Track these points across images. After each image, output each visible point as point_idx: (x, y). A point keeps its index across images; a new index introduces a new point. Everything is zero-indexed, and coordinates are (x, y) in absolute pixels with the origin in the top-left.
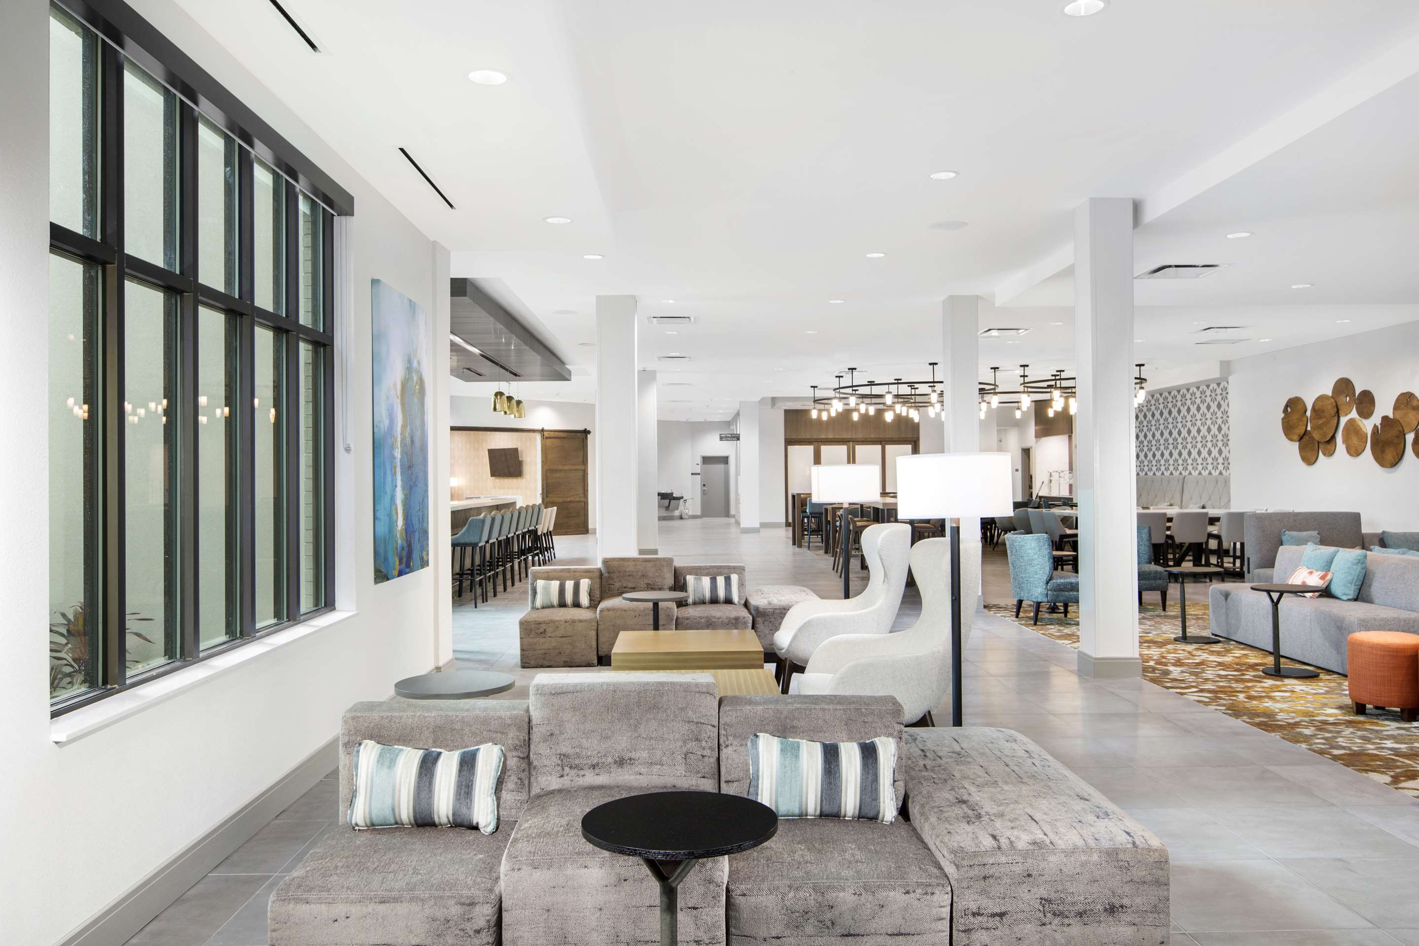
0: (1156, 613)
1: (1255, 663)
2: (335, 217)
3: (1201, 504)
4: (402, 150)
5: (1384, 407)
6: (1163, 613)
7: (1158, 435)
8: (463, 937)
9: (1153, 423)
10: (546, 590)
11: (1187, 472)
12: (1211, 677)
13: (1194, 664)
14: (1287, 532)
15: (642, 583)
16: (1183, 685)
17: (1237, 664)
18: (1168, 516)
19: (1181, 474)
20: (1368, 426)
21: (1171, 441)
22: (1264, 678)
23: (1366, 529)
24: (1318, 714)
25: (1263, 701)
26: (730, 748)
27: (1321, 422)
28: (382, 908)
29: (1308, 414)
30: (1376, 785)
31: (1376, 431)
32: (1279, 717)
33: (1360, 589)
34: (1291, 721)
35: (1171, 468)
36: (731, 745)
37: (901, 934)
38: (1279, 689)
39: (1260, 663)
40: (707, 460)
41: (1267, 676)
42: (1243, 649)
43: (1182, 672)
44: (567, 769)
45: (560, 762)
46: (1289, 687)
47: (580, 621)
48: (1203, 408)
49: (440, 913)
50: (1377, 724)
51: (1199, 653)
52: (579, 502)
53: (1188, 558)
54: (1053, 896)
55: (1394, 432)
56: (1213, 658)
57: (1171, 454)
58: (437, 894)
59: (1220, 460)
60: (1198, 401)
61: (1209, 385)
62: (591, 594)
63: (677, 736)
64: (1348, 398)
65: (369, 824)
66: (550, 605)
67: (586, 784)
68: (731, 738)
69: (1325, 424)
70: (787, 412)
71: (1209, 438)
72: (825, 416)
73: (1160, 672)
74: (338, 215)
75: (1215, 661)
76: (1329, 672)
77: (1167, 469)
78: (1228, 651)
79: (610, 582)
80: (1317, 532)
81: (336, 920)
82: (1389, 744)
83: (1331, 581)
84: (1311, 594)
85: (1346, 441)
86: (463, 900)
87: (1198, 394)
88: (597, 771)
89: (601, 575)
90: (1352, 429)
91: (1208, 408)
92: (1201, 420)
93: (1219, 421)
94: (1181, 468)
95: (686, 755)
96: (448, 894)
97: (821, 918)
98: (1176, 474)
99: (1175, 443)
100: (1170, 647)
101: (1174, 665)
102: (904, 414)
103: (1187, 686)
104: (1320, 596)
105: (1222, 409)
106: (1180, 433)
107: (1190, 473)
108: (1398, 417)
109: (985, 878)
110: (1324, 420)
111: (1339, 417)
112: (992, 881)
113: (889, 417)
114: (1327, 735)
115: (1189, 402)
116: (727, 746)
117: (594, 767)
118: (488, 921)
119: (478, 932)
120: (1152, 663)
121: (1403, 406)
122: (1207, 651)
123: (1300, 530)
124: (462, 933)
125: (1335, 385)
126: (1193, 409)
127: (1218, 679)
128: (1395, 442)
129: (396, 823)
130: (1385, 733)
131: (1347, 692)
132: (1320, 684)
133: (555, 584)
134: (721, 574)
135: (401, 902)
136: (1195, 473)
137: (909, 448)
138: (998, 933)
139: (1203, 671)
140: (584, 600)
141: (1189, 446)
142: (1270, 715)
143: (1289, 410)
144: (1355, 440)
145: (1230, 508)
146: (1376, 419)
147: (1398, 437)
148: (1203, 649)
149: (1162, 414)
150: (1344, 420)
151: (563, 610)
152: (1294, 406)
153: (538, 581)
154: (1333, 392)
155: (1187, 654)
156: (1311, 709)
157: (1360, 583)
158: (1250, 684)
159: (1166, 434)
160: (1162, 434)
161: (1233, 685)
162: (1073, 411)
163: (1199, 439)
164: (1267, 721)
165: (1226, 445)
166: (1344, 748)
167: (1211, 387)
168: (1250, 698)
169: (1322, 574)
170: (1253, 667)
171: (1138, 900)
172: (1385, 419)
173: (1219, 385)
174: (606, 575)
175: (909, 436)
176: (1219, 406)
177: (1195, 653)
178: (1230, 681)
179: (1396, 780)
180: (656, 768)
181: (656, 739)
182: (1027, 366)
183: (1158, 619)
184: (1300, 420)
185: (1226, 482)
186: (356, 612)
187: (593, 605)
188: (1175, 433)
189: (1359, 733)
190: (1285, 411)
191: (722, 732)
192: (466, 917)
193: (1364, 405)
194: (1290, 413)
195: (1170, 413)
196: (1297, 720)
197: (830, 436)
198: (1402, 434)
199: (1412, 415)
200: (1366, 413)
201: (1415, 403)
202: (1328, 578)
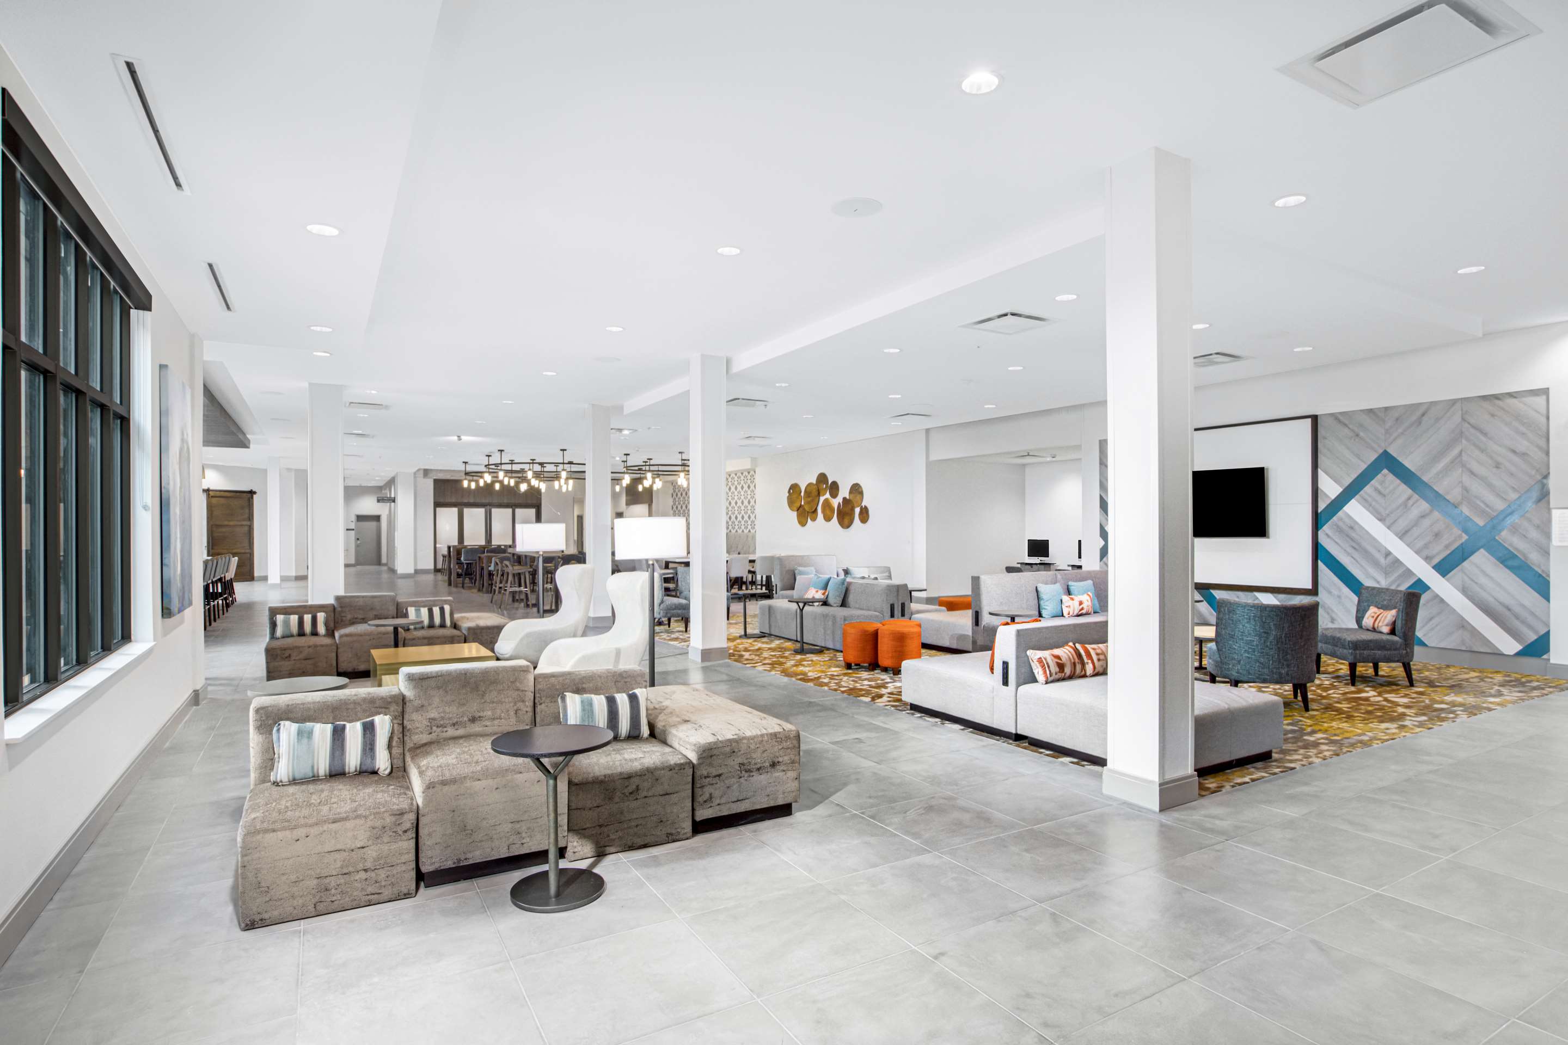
1: (791, 647)
2: (131, 310)
3: (738, 552)
4: (210, 266)
5: (844, 492)
8: (395, 836)
10: (287, 624)
12: (767, 656)
13: (755, 650)
14: (797, 567)
15: (371, 614)
16: (753, 662)
17: (779, 648)
20: (836, 502)
24: (830, 671)
25: (799, 667)
26: (543, 705)
27: (809, 500)
28: (334, 826)
29: (802, 494)
30: (866, 703)
31: (839, 506)
32: (809, 675)
33: (843, 600)
34: (816, 676)
36: (544, 702)
37: (667, 794)
38: (805, 660)
39: (794, 647)
40: (360, 518)
41: (798, 654)
42: (779, 640)
43: (750, 655)
44: (434, 728)
45: (429, 724)
46: (810, 659)
47: (322, 646)
48: (739, 488)
49: (378, 823)
50: (858, 674)
51: (756, 643)
52: (245, 553)
53: (735, 587)
54: (745, 761)
55: (849, 507)
56: (764, 646)
58: (375, 811)
59: (749, 523)
62: (326, 624)
63: (510, 699)
64: (824, 486)
65: (291, 779)
66: (290, 634)
67: (448, 736)
68: (544, 699)
69: (811, 501)
70: (436, 482)
71: (743, 508)
72: (473, 485)
73: (738, 655)
74: (136, 309)
75: (767, 648)
76: (828, 649)
78: (772, 641)
79: (343, 615)
80: (814, 567)
81: (298, 840)
82: (866, 682)
83: (828, 596)
84: (817, 604)
85: (823, 512)
86: (395, 813)
87: (736, 478)
88: (456, 727)
89: (334, 606)
90: (827, 504)
91: (742, 488)
93: (749, 497)
95: (516, 711)
96: (383, 810)
97: (623, 792)
100: (738, 641)
101: (744, 651)
102: (536, 486)
103: (755, 662)
104: (822, 605)
105: (751, 489)
107: (730, 531)
108: (851, 498)
109: (711, 756)
110: (811, 498)
111: (819, 497)
112: (714, 757)
113: (523, 487)
114: (836, 681)
116: (541, 704)
117: (454, 725)
118: (412, 824)
119: (405, 832)
120: (731, 651)
121: (854, 492)
124: (394, 834)
125: (817, 477)
127: (771, 657)
128: (850, 513)
129: (314, 776)
130: (863, 677)
131: (842, 659)
132: (825, 656)
133: (294, 619)
134: (435, 606)
135: (349, 820)
136: (733, 531)
137: (532, 512)
138: (718, 785)
139: (762, 654)
140: (321, 629)
141: (730, 513)
142: (805, 674)
143: (791, 491)
144: (828, 512)
146: (839, 500)
147: (851, 510)
150: (822, 499)
151: (303, 638)
152: (794, 488)
153: (277, 616)
154: (816, 481)
155: (749, 645)
156: (824, 669)
157: (843, 596)
158: (789, 659)
161: (780, 660)
162: (655, 488)
164: (804, 677)
165: (753, 513)
166: (845, 687)
167: (744, 474)
168: (792, 666)
169: (823, 591)
170: (789, 649)
171: (786, 758)
172: (844, 499)
173: (749, 473)
174: (340, 609)
175: (534, 502)
176: (749, 487)
177: (753, 643)
178: (778, 658)
179: (873, 699)
180: (496, 722)
181: (497, 703)
182: (629, 455)
184: (797, 498)
185: (754, 536)
186: (154, 643)
187: (330, 633)
189: (851, 679)
190: (789, 492)
191: (537, 695)
192: (398, 823)
193: (833, 490)
194: (792, 493)
196: (819, 675)
197: (472, 501)
198: (853, 510)
199: (858, 497)
200: (834, 495)
201: (860, 490)
202: (827, 594)
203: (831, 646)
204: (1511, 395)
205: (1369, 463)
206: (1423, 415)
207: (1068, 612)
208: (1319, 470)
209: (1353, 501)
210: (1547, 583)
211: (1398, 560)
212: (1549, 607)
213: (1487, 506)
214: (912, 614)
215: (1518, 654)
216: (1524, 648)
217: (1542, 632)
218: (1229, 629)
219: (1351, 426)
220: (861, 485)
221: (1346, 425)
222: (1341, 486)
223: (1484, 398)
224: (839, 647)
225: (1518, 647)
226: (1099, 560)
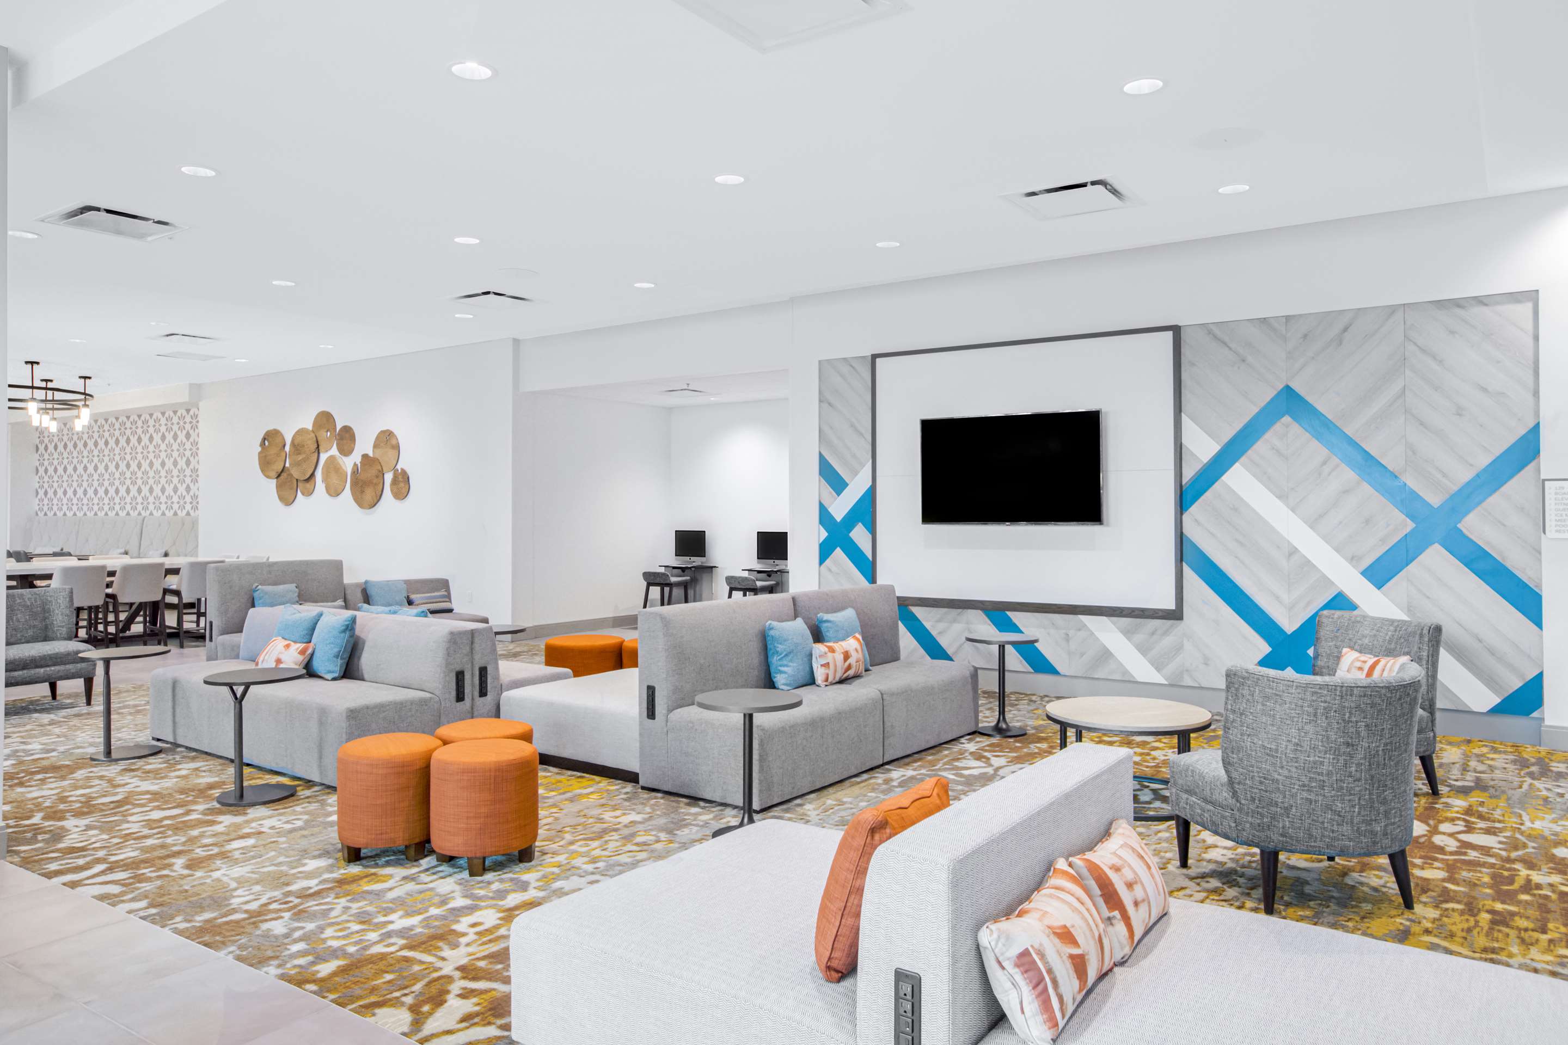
0: (75, 710)
1: (208, 784)
3: (163, 551)
5: (364, 445)
6: (85, 709)
7: (112, 468)
9: (106, 452)
11: (148, 512)
13: (112, 806)
14: (260, 587)
16: (81, 862)
17: (182, 791)
18: (109, 569)
19: (140, 514)
20: (349, 463)
21: (128, 475)
22: (220, 813)
23: (349, 579)
24: (296, 877)
25: (213, 866)
27: (300, 458)
29: (287, 448)
30: (391, 1038)
31: (356, 468)
32: (235, 902)
33: (348, 664)
34: (254, 906)
35: (128, 507)
38: (240, 833)
39: (217, 782)
41: (224, 808)
42: (193, 759)
46: (254, 825)
48: (169, 437)
51: (126, 778)
55: (373, 472)
56: (147, 786)
57: (128, 491)
59: (188, 499)
60: (163, 429)
61: (177, 411)
64: (329, 433)
69: (304, 460)
71: (175, 472)
73: (47, 836)
75: (147, 792)
76: (309, 784)
77: (122, 508)
78: (172, 766)
80: (295, 585)
83: (312, 655)
85: (326, 479)
87: (163, 421)
90: (333, 466)
91: (175, 437)
92: (166, 451)
93: (188, 453)
94: (140, 507)
98: (134, 514)
99: (134, 478)
103: (88, 863)
105: (191, 440)
106: (139, 466)
107: (151, 514)
108: (377, 456)
110: (304, 456)
111: (319, 453)
115: (151, 430)
121: (382, 444)
122: (138, 773)
123: (275, 584)
125: (315, 418)
126: (157, 438)
127: (146, 832)
128: (374, 481)
130: (391, 895)
131: (334, 818)
132: (298, 809)
136: (157, 514)
141: (151, 481)
143: (267, 443)
144: (334, 480)
145: (197, 556)
146: (355, 458)
147: (377, 477)
148: (133, 770)
149: (117, 442)
150: (324, 457)
152: (271, 438)
154: (314, 425)
155: (104, 784)
156: (284, 868)
157: (347, 655)
158: (195, 833)
159: (123, 466)
160: (117, 467)
161: (169, 841)
163: (163, 473)
164: (215, 919)
165: (195, 481)
166: (334, 953)
167: (179, 414)
168: (193, 865)
169: (303, 646)
170: (202, 792)
172: (365, 457)
173: (188, 411)
176: (188, 436)
177: (119, 780)
179: (417, 1016)
183: (75, 722)
184: (278, 455)
185: (193, 524)
188: (134, 466)
190: (262, 444)
193: (345, 441)
194: (268, 447)
195: (128, 441)
196: (264, 899)
198: (381, 474)
199: (392, 453)
200: (346, 450)
201: (394, 442)
202: (310, 651)
203: (316, 778)
204: (1480, 301)
205: (1262, 405)
206: (1345, 330)
207: (824, 677)
208: (1183, 415)
209: (1237, 465)
210: (1538, 598)
211: (1309, 561)
212: (1541, 637)
213: (1444, 475)
214: (501, 689)
215: (1495, 711)
216: (1502, 701)
217: (1531, 675)
218: (1263, 735)
219: (1233, 346)
220: (396, 433)
221: (1225, 344)
222: (1218, 443)
223: (1440, 304)
224: (331, 780)
225: (1494, 700)
226: (817, 565)
